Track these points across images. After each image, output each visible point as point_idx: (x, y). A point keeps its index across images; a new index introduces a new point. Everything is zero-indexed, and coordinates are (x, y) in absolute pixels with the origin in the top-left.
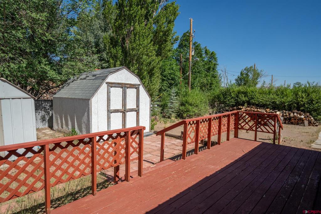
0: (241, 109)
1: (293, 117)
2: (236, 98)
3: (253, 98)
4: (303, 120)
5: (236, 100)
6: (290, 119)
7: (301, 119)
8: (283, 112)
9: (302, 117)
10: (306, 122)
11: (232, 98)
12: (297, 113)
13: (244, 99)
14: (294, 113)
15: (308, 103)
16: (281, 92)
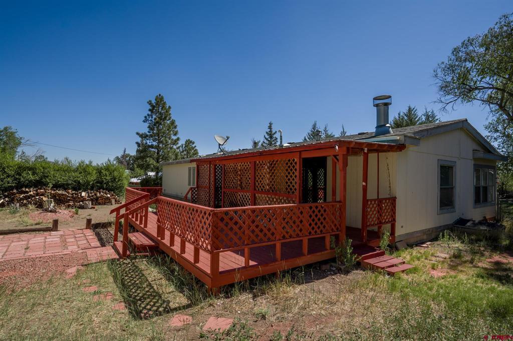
0: (27, 192)
1: (100, 197)
2: (18, 177)
3: (47, 177)
4: (110, 199)
5: (16, 179)
6: (97, 199)
7: (108, 198)
8: (88, 192)
9: (109, 196)
10: (113, 201)
11: (8, 176)
12: (102, 192)
13: (31, 177)
14: (100, 192)
15: (112, 181)
16: (84, 169)
